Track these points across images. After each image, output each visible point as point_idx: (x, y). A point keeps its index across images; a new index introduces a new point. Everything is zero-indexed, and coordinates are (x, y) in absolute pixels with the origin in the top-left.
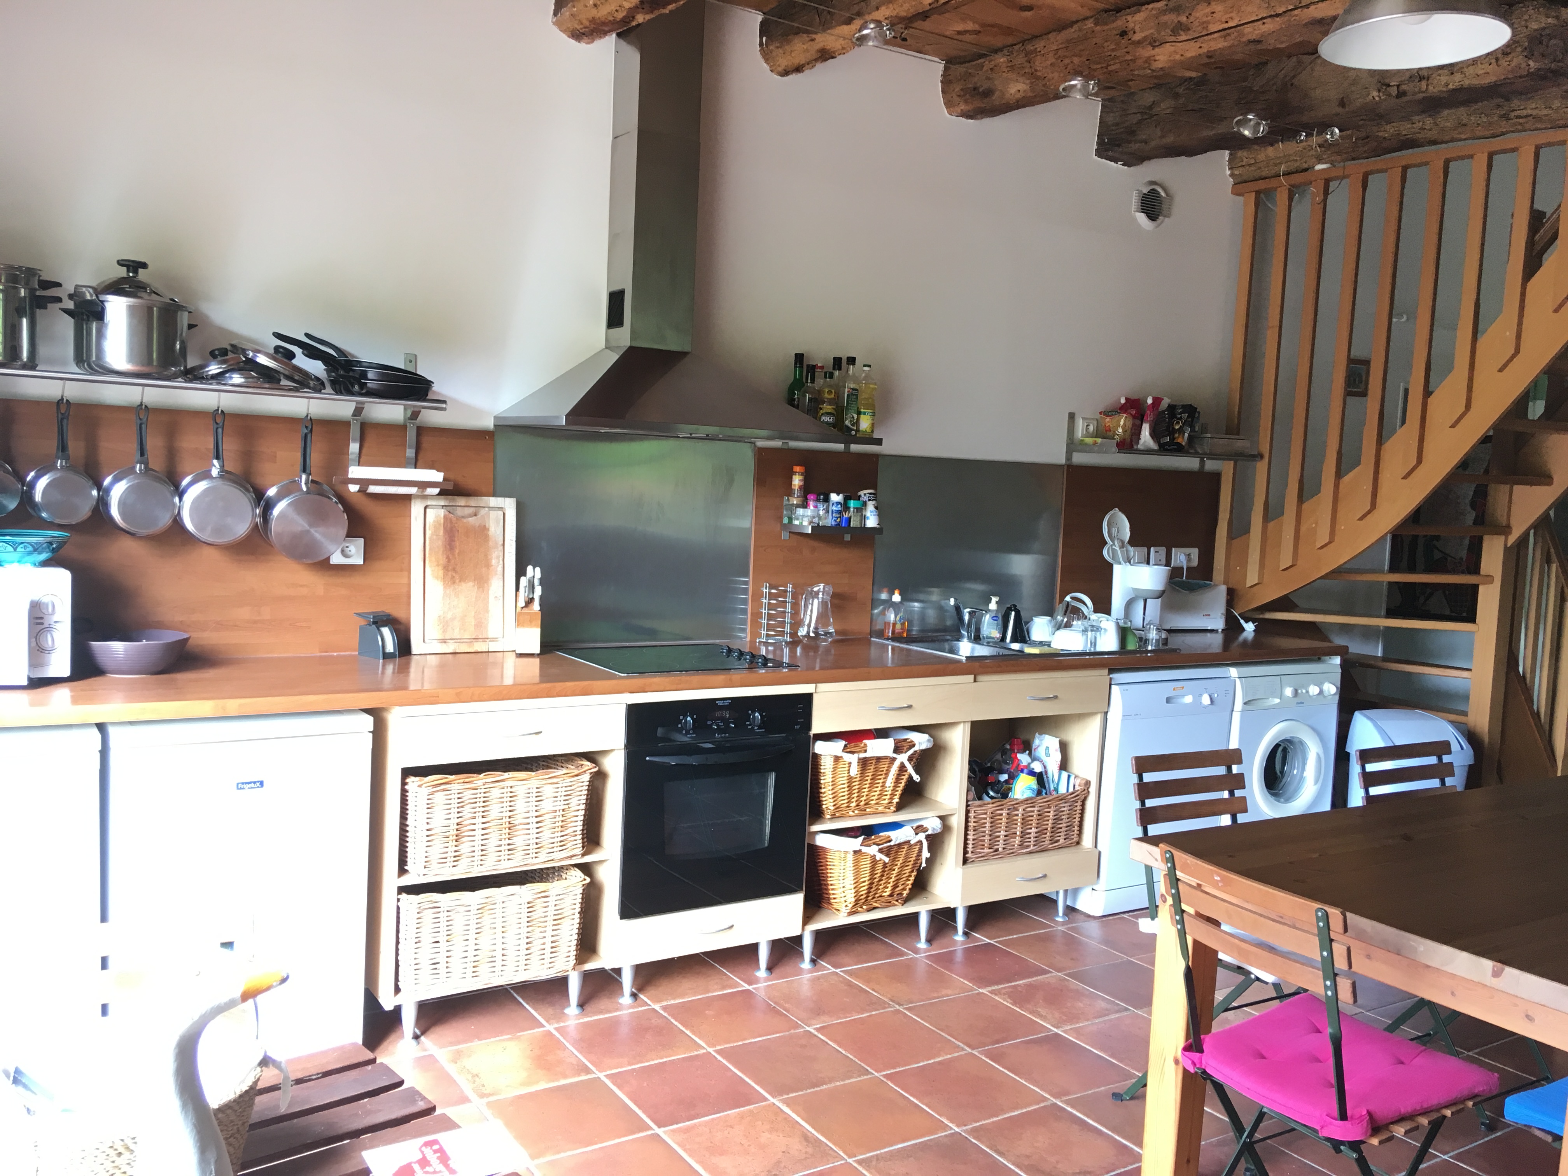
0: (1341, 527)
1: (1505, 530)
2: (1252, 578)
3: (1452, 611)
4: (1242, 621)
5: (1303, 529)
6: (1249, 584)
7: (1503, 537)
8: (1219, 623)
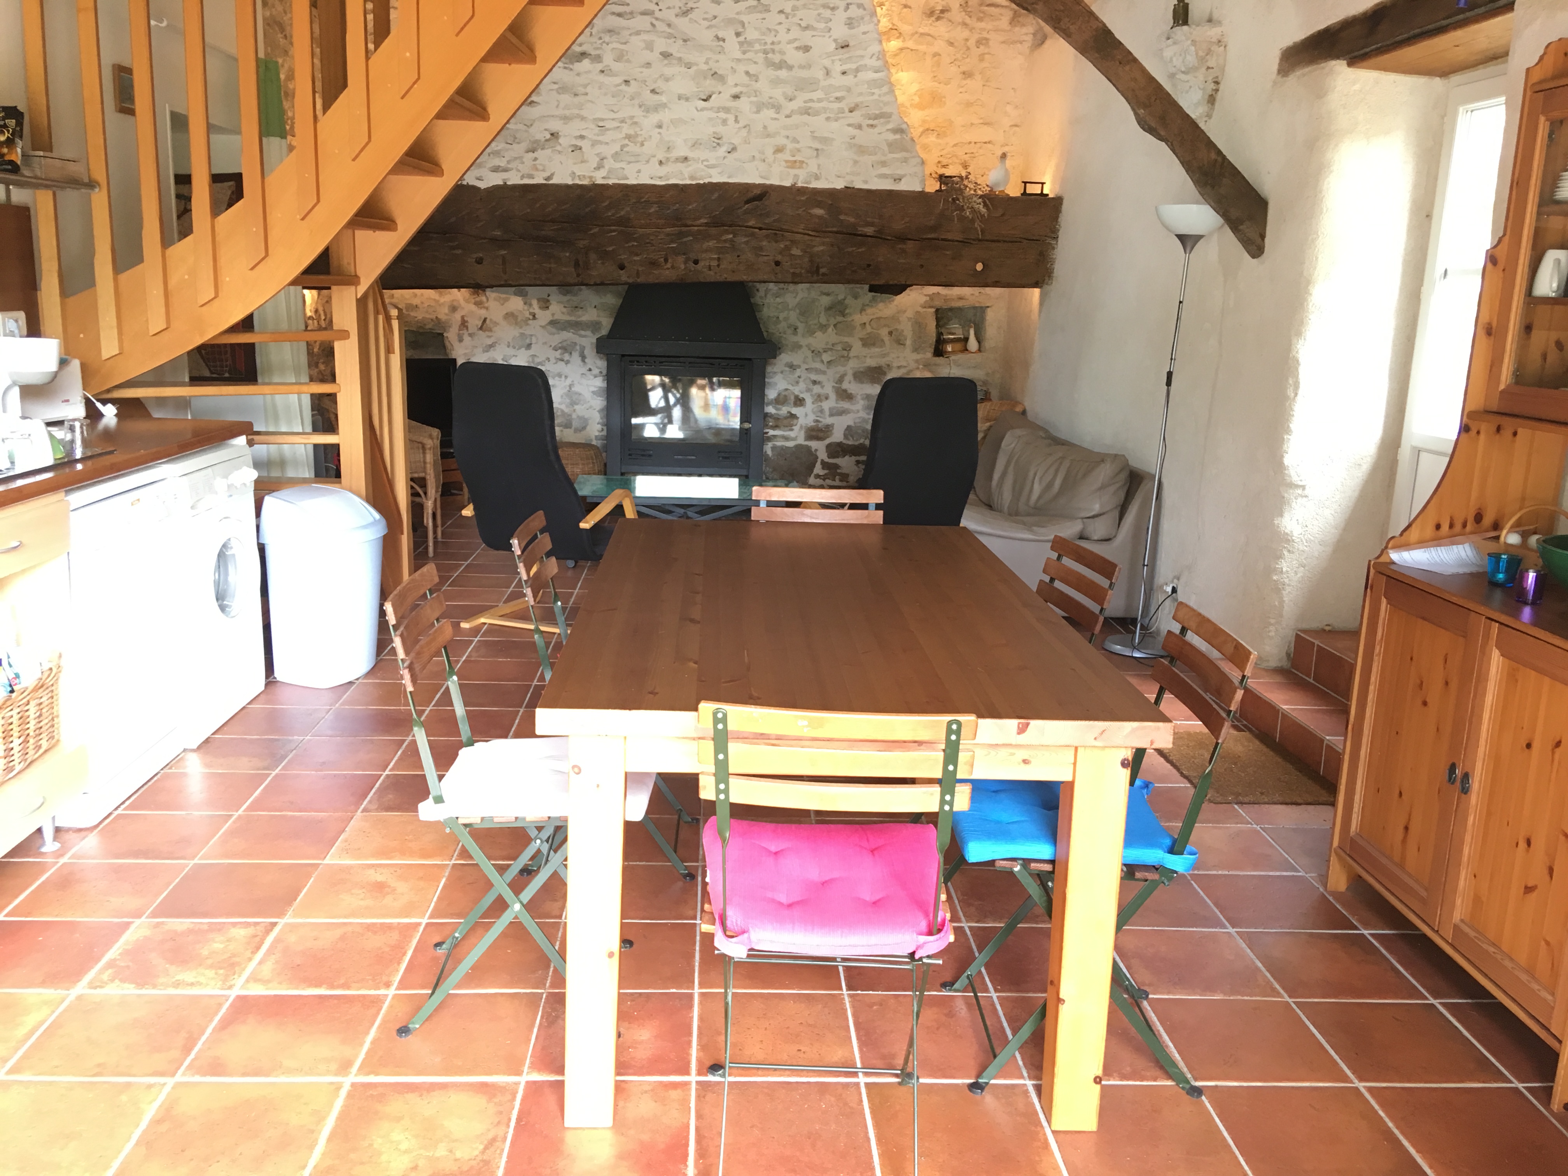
0: (226, 278)
1: (353, 280)
2: (109, 347)
3: (212, 373)
4: (99, 405)
5: (173, 282)
6: (104, 358)
7: (353, 288)
8: (80, 411)
